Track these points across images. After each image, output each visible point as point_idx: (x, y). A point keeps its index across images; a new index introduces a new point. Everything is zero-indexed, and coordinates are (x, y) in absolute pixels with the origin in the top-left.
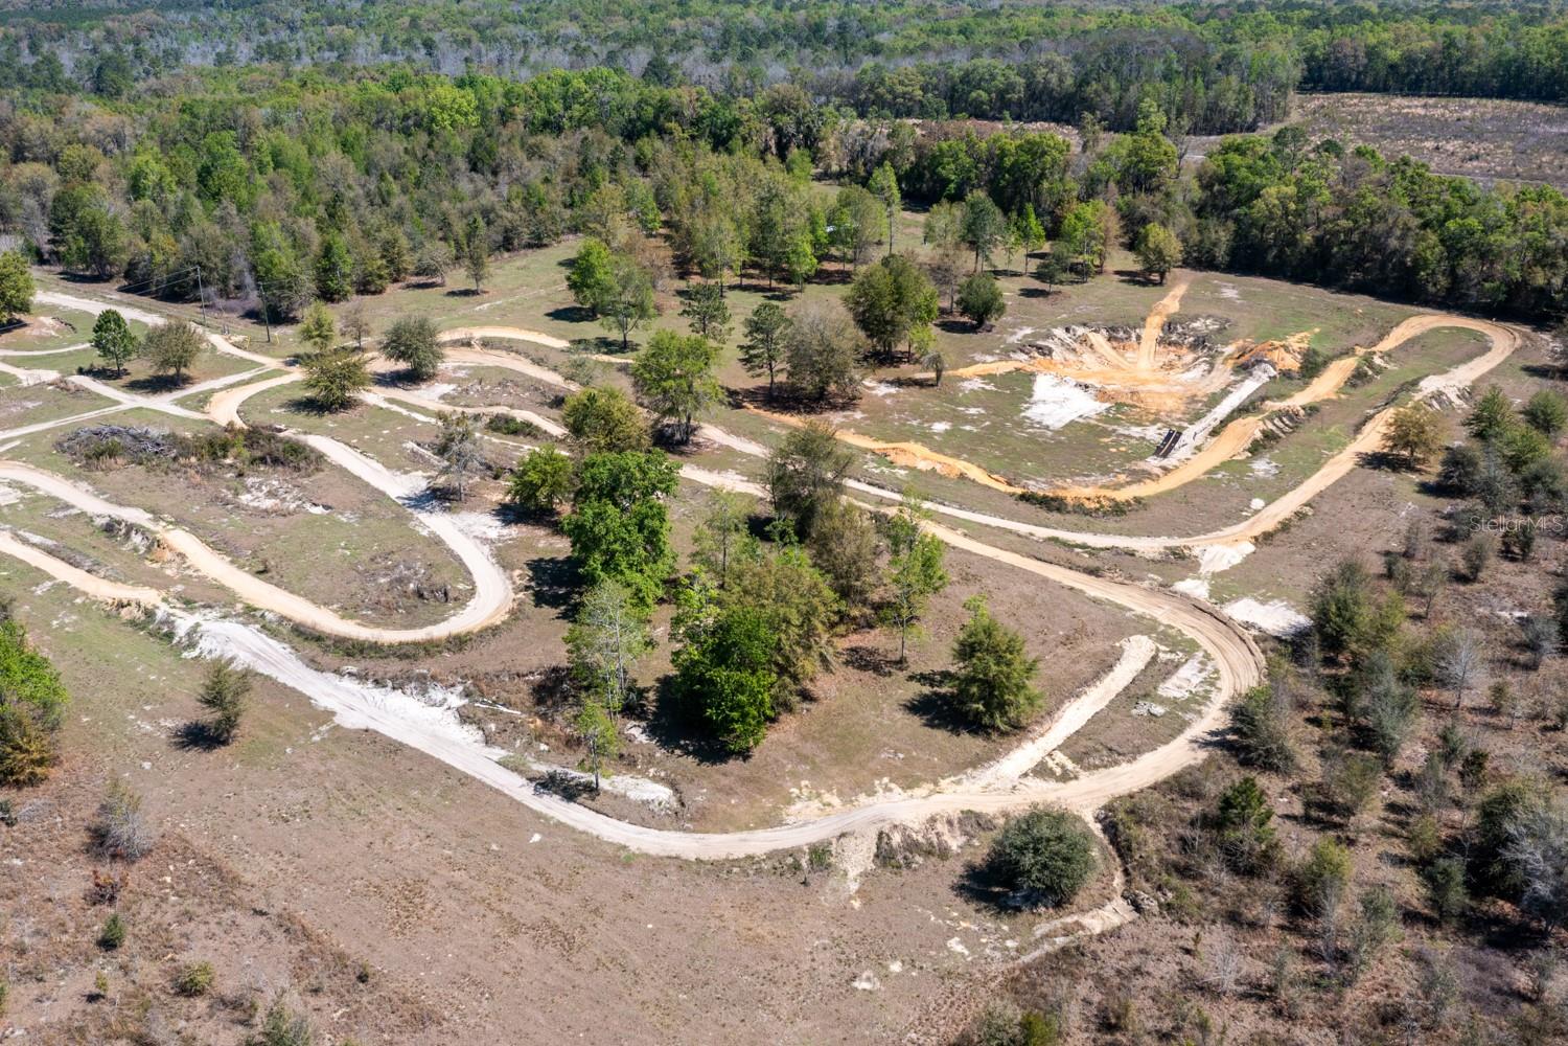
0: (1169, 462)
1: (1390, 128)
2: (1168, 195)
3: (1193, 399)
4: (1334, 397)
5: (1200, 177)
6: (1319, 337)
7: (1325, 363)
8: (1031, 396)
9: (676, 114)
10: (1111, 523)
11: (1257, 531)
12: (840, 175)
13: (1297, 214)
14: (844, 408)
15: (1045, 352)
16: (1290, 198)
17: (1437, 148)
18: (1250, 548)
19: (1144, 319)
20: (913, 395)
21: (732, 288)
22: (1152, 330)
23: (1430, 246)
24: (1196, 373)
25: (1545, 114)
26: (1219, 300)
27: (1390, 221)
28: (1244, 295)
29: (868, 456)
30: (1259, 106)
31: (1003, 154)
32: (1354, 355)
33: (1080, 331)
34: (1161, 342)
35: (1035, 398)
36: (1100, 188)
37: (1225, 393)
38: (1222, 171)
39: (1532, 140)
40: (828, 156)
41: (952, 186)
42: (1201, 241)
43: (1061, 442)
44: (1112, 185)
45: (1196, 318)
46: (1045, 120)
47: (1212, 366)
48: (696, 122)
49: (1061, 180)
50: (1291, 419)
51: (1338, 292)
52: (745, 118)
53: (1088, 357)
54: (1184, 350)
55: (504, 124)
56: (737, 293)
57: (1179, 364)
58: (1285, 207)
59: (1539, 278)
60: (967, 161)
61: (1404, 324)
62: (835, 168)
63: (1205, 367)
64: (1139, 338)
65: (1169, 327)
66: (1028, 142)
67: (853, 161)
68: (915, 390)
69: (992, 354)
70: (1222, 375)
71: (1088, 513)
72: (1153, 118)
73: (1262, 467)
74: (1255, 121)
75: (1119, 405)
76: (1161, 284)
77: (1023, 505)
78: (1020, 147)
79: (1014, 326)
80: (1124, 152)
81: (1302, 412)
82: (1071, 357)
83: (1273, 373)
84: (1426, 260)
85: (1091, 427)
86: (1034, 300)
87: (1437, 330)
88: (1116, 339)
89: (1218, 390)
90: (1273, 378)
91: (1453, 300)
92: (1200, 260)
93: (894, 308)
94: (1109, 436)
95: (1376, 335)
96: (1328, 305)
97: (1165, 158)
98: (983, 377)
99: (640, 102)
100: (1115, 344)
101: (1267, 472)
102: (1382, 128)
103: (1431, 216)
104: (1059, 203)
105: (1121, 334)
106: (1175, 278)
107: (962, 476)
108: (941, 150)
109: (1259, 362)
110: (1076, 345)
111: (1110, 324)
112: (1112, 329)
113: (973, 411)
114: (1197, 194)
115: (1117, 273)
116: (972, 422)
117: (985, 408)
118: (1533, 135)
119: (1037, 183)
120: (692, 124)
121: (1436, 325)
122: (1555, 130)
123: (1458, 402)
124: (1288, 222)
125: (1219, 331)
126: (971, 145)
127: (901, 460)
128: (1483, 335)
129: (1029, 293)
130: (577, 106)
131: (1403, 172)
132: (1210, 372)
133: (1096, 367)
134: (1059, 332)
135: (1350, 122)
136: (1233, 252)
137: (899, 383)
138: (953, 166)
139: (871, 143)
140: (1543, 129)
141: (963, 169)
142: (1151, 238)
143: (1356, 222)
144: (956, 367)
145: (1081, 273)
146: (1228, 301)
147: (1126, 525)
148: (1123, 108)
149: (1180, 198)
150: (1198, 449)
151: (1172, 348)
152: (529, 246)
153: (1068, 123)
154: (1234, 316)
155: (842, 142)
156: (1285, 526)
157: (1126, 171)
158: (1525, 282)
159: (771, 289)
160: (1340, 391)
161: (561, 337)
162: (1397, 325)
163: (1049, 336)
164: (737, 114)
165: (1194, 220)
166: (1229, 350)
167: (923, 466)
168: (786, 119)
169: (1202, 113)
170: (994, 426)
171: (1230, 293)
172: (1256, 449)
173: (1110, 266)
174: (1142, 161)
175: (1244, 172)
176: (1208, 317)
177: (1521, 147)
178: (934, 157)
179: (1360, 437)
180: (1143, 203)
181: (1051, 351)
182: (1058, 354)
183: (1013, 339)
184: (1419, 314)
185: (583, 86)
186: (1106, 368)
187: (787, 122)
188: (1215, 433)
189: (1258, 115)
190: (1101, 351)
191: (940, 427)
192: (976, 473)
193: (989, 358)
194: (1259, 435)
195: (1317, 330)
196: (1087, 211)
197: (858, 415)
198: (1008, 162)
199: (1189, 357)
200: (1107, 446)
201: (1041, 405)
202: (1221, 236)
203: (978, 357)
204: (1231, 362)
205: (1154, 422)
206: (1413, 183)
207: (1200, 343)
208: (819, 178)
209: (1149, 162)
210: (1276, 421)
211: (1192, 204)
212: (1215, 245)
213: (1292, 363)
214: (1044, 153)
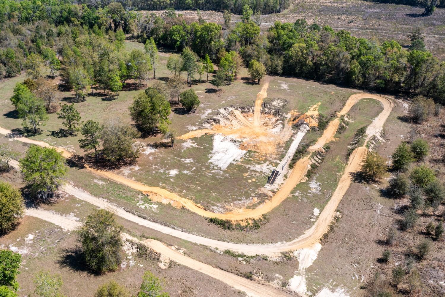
0: (275, 186)
1: (322, 11)
2: (257, 45)
3: (279, 146)
4: (334, 140)
5: (268, 38)
6: (322, 107)
7: (327, 122)
8: (212, 149)
9: (75, 14)
10: (254, 235)
11: (320, 235)
12: (138, 37)
13: (307, 54)
14: (130, 164)
15: (217, 121)
16: (304, 48)
17: (339, 18)
18: (319, 246)
19: (254, 102)
20: (161, 153)
21: (89, 95)
22: (258, 108)
23: (356, 66)
24: (278, 129)
25: (368, 5)
26: (281, 90)
27: (341, 57)
28: (290, 87)
29: (140, 196)
30: (281, 4)
31: (197, 31)
32: (337, 117)
33: (231, 109)
34: (262, 112)
35: (214, 150)
36: (233, 44)
37: (291, 140)
38: (277, 36)
39: (367, 15)
40: (133, 30)
41: (178, 43)
42: (272, 65)
43: (226, 178)
44: (237, 43)
45: (274, 100)
46: (211, 10)
47: (283, 125)
48: (83, 18)
49: (218, 41)
50: (320, 155)
51: (323, 84)
52: (101, 16)
53: (234, 122)
54: (271, 116)
55: (9, 19)
56: (91, 97)
57: (270, 123)
58: (302, 52)
59: (396, 78)
60: (183, 33)
61: (350, 98)
62: (136, 34)
63: (281, 126)
64: (253, 111)
65: (264, 105)
66: (205, 26)
67: (142, 32)
68: (163, 149)
69: (195, 125)
70: (289, 131)
71: (242, 229)
72: (248, 11)
73: (314, 186)
74: (280, 9)
75: (250, 152)
76: (258, 83)
77: (213, 225)
78: (202, 28)
79: (204, 109)
80: (240, 29)
81: (324, 151)
82: (227, 122)
83: (308, 128)
84: (355, 72)
85: (239, 167)
86: (211, 95)
87: (362, 100)
88: (244, 112)
89: (288, 140)
90: (308, 131)
91: (365, 87)
92: (272, 72)
93: (152, 113)
94: (247, 172)
95: (341, 104)
96: (321, 90)
97: (256, 32)
98: (192, 139)
99: (62, 10)
100: (244, 114)
101: (316, 188)
102: (319, 11)
103: (354, 54)
104: (218, 50)
105: (246, 110)
106: (264, 81)
107: (183, 208)
108: (173, 29)
109: (302, 124)
110: (229, 116)
111: (242, 106)
112: (243, 108)
113: (188, 161)
114: (268, 45)
115: (242, 79)
116: (188, 168)
117: (193, 159)
118: (367, 13)
119: (210, 42)
120: (82, 18)
121: (361, 98)
122: (372, 10)
123: (381, 139)
124: (303, 57)
125: (284, 106)
126: (184, 27)
127: (155, 199)
128: (379, 102)
129: (209, 91)
130: (38, 12)
131: (342, 36)
132: (283, 128)
133: (238, 127)
134: (222, 111)
135: (309, 9)
136: (284, 69)
137: (156, 146)
138: (178, 35)
139: (148, 25)
140: (369, 10)
141: (182, 36)
142: (254, 66)
143: (328, 56)
144: (180, 135)
145: (229, 80)
146: (284, 90)
147: (260, 235)
148: (237, 6)
149: (262, 46)
150: (285, 176)
151: (266, 115)
152: (6, 77)
153: (219, 11)
154: (288, 98)
155: (138, 25)
156: (332, 228)
157: (242, 37)
158: (391, 80)
159: (105, 95)
160: (335, 136)
161: (7, 128)
162: (348, 99)
163: (218, 113)
164: (98, 14)
165: (269, 56)
166: (289, 116)
167: (165, 202)
168: (116, 16)
169: (263, 7)
170: (196, 171)
171: (285, 86)
172: (310, 175)
173: (239, 76)
174: (247, 33)
175: (285, 37)
176: (279, 99)
177: (364, 17)
178: (171, 32)
179: (349, 163)
180: (249, 49)
181: (219, 121)
182: (223, 122)
183: (204, 116)
184: (354, 93)
185: (40, 4)
186: (242, 127)
187: (117, 17)
188: (291, 166)
189: (281, 7)
190: (240, 118)
191: (173, 172)
192: (189, 205)
193: (194, 128)
194: (310, 167)
195: (320, 103)
196: (229, 56)
197: (137, 168)
198: (198, 34)
199: (274, 119)
200: (247, 179)
201: (217, 154)
202: (279, 63)
203: (190, 127)
204: (291, 123)
205: (265, 161)
206: (346, 41)
207: (277, 113)
208: (129, 39)
209: (250, 33)
210: (315, 158)
211: (267, 48)
212: (277, 66)
213: (315, 123)
214: (211, 31)
